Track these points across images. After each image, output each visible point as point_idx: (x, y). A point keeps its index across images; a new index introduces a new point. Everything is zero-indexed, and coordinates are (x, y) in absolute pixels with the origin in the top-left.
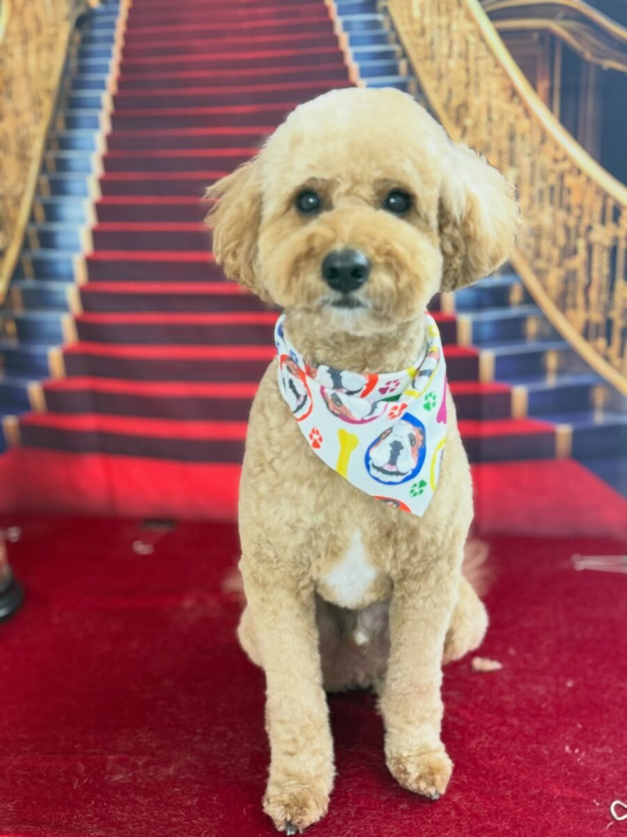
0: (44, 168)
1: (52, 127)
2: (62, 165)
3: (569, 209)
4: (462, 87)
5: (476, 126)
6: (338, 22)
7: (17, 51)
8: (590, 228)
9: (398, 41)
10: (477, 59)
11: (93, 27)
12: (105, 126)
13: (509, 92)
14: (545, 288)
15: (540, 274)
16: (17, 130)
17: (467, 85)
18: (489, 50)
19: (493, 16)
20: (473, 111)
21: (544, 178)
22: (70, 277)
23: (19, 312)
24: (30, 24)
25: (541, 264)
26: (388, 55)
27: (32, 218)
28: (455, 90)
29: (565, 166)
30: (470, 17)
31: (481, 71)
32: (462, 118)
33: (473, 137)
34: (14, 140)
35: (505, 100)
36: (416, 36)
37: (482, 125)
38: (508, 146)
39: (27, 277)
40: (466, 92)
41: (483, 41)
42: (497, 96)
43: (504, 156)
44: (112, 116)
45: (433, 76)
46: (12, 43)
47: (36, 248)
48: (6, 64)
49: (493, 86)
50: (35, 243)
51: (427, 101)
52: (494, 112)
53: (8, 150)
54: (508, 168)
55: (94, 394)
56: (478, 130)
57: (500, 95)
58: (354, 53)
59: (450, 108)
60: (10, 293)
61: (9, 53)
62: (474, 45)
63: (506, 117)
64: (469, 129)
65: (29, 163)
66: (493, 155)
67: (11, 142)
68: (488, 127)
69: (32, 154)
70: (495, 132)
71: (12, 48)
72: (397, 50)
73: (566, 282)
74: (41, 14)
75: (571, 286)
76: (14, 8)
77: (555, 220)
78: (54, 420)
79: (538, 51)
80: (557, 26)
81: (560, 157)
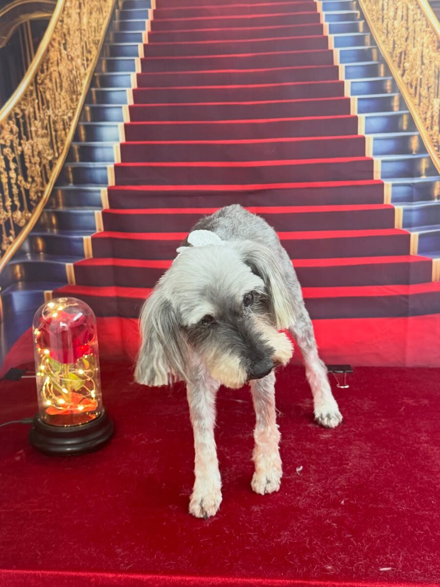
0: (88, 100)
1: (97, 69)
2: (103, 97)
4: (404, 39)
5: (412, 67)
7: (74, 12)
9: (358, 7)
10: (414, 20)
12: (138, 69)
16: (71, 71)
17: (407, 39)
20: (411, 57)
22: (105, 182)
23: (61, 209)
27: (76, 137)
28: (398, 42)
31: (418, 29)
32: (402, 62)
33: (410, 75)
34: (67, 79)
35: (433, 50)
36: (371, 4)
37: (417, 67)
38: (435, 83)
39: (68, 182)
40: (406, 44)
41: (419, 8)
42: (428, 47)
43: (432, 90)
44: (142, 60)
45: (383, 32)
46: (71, 7)
47: (78, 160)
48: (65, 22)
49: (425, 40)
50: (77, 156)
51: (378, 49)
52: (426, 58)
53: (61, 86)
54: (434, 98)
55: (115, 268)
56: (414, 71)
57: (430, 46)
58: (326, 15)
59: (394, 55)
60: (54, 192)
61: (68, 14)
62: (413, 10)
63: (434, 61)
64: (407, 70)
65: (79, 97)
66: (424, 89)
67: (64, 80)
68: (421, 68)
69: (82, 89)
70: (426, 72)
71: (70, 11)
72: (357, 14)
78: (82, 291)
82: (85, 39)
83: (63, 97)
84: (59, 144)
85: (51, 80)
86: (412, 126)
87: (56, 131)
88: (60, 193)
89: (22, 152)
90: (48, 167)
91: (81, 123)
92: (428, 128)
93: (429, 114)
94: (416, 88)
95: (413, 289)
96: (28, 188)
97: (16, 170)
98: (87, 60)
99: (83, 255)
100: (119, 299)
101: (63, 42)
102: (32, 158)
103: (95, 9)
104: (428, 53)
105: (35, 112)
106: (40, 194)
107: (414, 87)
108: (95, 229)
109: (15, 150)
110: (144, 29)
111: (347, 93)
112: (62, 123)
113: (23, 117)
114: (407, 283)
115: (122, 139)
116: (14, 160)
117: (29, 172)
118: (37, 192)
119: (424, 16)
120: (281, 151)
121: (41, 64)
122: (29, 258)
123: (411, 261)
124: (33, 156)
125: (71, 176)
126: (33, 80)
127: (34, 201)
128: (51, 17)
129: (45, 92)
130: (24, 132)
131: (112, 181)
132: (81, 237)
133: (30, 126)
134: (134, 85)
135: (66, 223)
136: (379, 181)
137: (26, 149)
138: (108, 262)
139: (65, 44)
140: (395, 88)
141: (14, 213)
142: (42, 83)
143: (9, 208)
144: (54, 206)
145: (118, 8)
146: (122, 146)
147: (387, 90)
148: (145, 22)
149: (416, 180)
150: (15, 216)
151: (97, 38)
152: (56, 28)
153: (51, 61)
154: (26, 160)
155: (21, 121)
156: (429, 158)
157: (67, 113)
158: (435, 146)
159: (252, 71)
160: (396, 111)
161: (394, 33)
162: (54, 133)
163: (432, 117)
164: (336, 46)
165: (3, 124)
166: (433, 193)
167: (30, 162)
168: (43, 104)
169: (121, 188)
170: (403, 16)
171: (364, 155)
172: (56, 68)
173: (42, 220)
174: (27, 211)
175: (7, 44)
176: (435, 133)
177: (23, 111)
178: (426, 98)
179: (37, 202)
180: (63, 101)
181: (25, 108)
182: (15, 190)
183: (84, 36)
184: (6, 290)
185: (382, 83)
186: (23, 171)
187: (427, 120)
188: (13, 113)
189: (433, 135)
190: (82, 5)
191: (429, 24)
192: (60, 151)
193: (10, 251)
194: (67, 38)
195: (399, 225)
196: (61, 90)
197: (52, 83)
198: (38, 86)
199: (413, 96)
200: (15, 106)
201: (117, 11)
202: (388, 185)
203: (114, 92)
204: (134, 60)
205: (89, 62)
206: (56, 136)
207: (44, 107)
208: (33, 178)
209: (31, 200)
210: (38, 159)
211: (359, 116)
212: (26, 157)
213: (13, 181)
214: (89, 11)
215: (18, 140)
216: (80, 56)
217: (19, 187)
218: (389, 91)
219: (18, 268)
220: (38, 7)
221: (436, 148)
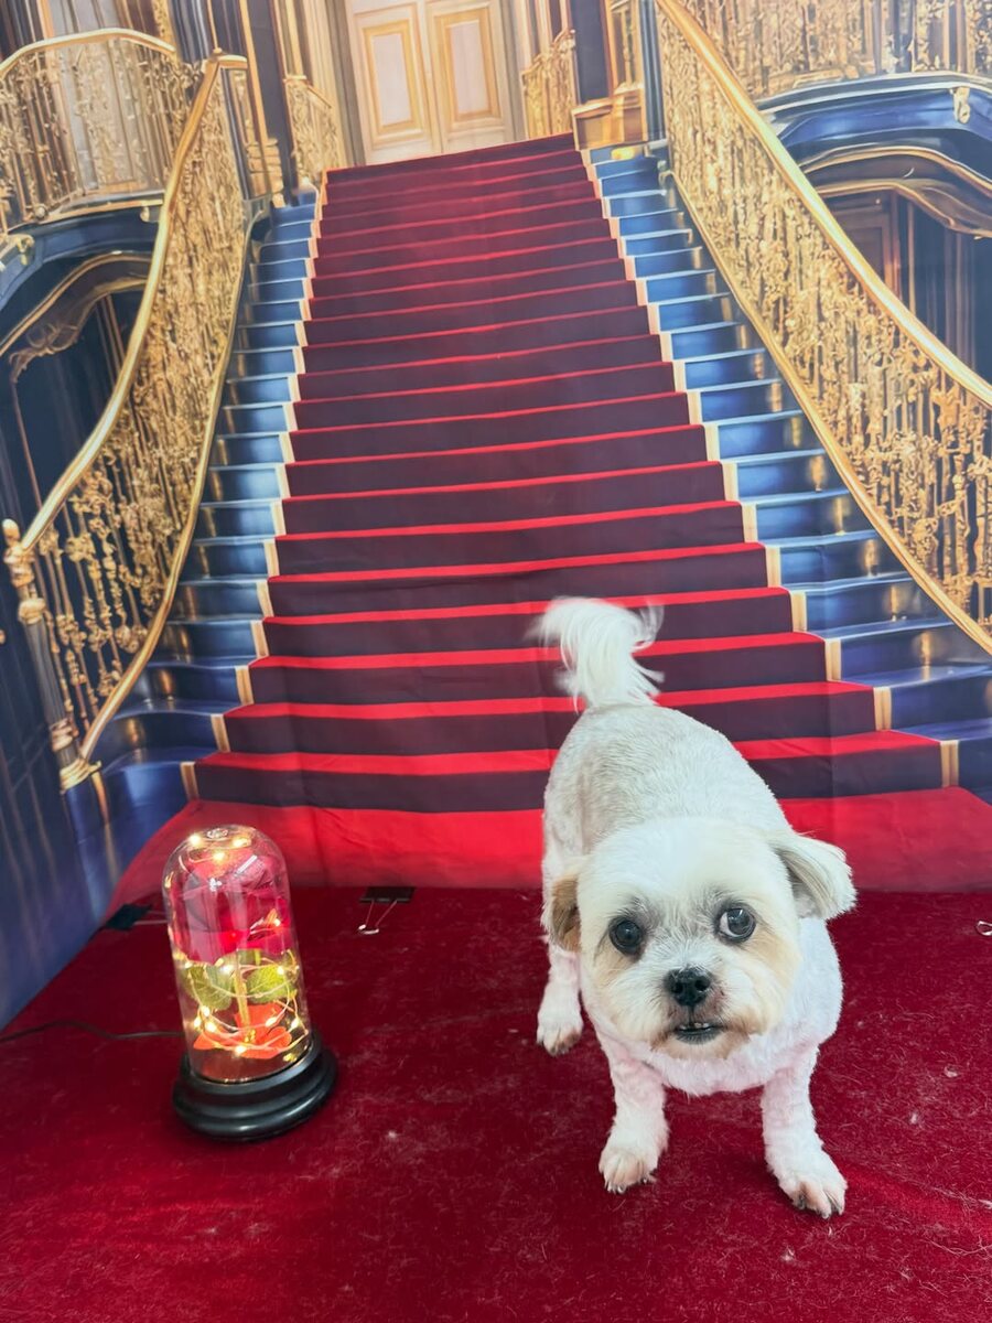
0: (220, 426)
1: (230, 372)
2: (246, 421)
3: (938, 437)
4: (782, 274)
5: (801, 328)
6: (606, 202)
7: (181, 274)
8: (969, 459)
9: (689, 222)
10: (799, 238)
11: (276, 237)
12: (300, 367)
13: (847, 280)
14: (910, 545)
15: (899, 524)
16: (186, 378)
17: (786, 274)
18: (814, 223)
19: (816, 179)
20: (797, 308)
21: (901, 393)
22: (262, 570)
23: (194, 619)
24: (196, 237)
25: (904, 511)
26: (675, 242)
27: (207, 494)
28: (770, 282)
29: (930, 375)
30: (786, 184)
31: (806, 253)
32: (781, 319)
33: (797, 343)
34: (182, 393)
35: (841, 291)
36: (712, 213)
37: (810, 327)
38: (849, 352)
39: (202, 572)
40: (785, 284)
41: (807, 212)
42: (829, 286)
43: (843, 368)
44: (304, 349)
45: (739, 265)
46: (175, 266)
47: (214, 533)
48: (169, 293)
49: (822, 274)
50: (212, 526)
51: (732, 297)
52: (827, 307)
53: (174, 406)
54: (850, 382)
55: (295, 720)
56: (805, 334)
57: (834, 285)
58: (628, 242)
59: (764, 306)
60: (179, 592)
61: (172, 277)
62: (794, 219)
63: (843, 313)
64: (792, 333)
65: (205, 423)
66: (828, 367)
67: (177, 394)
68: (819, 328)
69: (208, 409)
70: (829, 335)
71: (175, 272)
72: (687, 234)
73: (939, 535)
74: (210, 225)
75: (948, 541)
76: (175, 219)
77: (919, 450)
78: (243, 762)
79: (883, 220)
80: (906, 187)
81: (922, 363)
82: (205, 320)
83: (178, 424)
84: (181, 507)
85: (156, 396)
86: (810, 437)
87: (173, 484)
88: (189, 594)
89: (123, 524)
90: (166, 549)
91: (213, 469)
92: (841, 439)
93: (842, 413)
94: (812, 365)
95: (838, 746)
96: (138, 586)
97: (115, 555)
98: (213, 357)
99: (236, 699)
100: (306, 775)
101: (170, 328)
102: (139, 534)
103: (216, 265)
104: (832, 297)
105: (135, 454)
106: (158, 596)
107: (807, 365)
108: (254, 653)
109: (110, 521)
110: (301, 295)
111: (680, 384)
112: (181, 471)
113: (118, 463)
114: (825, 733)
115: (285, 493)
116: (110, 539)
117: (136, 559)
118: (152, 593)
119: (817, 228)
120: (566, 500)
121: (137, 370)
122: (150, 706)
123: (831, 691)
124: (141, 530)
125: (205, 562)
126: (128, 398)
127: (150, 608)
128: (144, 286)
129: (148, 418)
130: (121, 489)
131: (273, 568)
132: (231, 667)
133: (131, 478)
134: (295, 396)
135: (205, 644)
136: (756, 544)
137: (127, 518)
138: (282, 709)
139: (172, 332)
140: (771, 367)
141: (117, 630)
142: (143, 402)
143: (107, 622)
144: (182, 616)
145: (253, 261)
146: (285, 504)
147: (756, 374)
148: (301, 282)
149: (826, 540)
150: (119, 636)
151: (224, 317)
152: (155, 304)
153: (153, 363)
154: (130, 538)
155: (115, 470)
156: (850, 496)
157: (189, 452)
158: (859, 473)
159: (499, 356)
160: (777, 411)
161: (761, 264)
162: (170, 489)
163: (849, 419)
164: (651, 299)
165: (85, 477)
166: (864, 561)
167: (137, 541)
168: (148, 440)
169: (289, 578)
170: (775, 231)
171: (722, 496)
172: (160, 375)
173: (166, 641)
174: (140, 626)
175: (79, 338)
176: (857, 449)
177: (116, 452)
178: (835, 383)
179: (155, 609)
180: (179, 432)
181: (119, 447)
182: (116, 591)
183: (203, 314)
184: (111, 766)
185: (745, 361)
186: (127, 556)
187: (839, 425)
188: (100, 457)
189: (854, 452)
190: (194, 260)
191: (827, 242)
192: (184, 519)
193: (116, 698)
194: (176, 321)
195: (800, 624)
196: (175, 413)
197: (158, 401)
198: (137, 408)
199: (808, 381)
200: (103, 446)
201: (251, 265)
202: (773, 551)
203: (263, 411)
204: (291, 351)
205: (216, 361)
206: (174, 493)
207: (150, 444)
208: (144, 567)
209: (145, 606)
210: (149, 534)
211: (706, 425)
212: (130, 532)
213: (111, 576)
214: (206, 271)
215: (113, 504)
216: (200, 351)
217: (121, 585)
218: (759, 376)
219: (132, 725)
220: (122, 270)
221: (862, 478)
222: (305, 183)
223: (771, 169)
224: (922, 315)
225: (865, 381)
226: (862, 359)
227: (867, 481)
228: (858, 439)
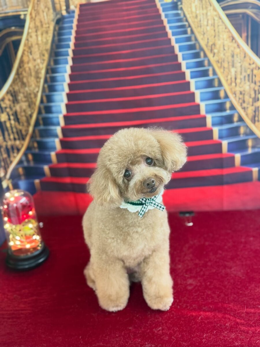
0: (46, 81)
1: (49, 64)
2: (53, 79)
3: (255, 83)
4: (213, 37)
5: (219, 52)
6: (163, 15)
7: (34, 35)
9: (187, 21)
10: (218, 26)
11: (63, 23)
12: (70, 63)
13: (231, 38)
14: (247, 115)
15: (244, 108)
16: (35, 66)
17: (215, 36)
18: (223, 22)
19: (224, 9)
20: (217, 46)
21: (246, 71)
22: (58, 124)
23: (38, 139)
24: (38, 24)
25: (245, 105)
26: (183, 26)
27: (42, 101)
28: (210, 39)
29: (254, 66)
30: (215, 10)
31: (220, 31)
32: (213, 49)
33: (217, 56)
34: (33, 71)
35: (230, 41)
36: (194, 18)
38: (232, 59)
39: (40, 125)
40: (214, 39)
41: (221, 19)
42: (226, 40)
43: (230, 64)
44: (72, 57)
45: (201, 34)
46: (32, 32)
47: (44, 113)
48: (30, 40)
49: (225, 37)
50: (43, 111)
51: (199, 43)
52: (226, 46)
53: (31, 75)
54: (232, 68)
56: (219, 54)
57: (228, 40)
58: (169, 26)
59: (208, 46)
60: (34, 131)
61: (31, 36)
62: (217, 20)
63: (230, 48)
64: (216, 53)
65: (41, 80)
66: (226, 64)
68: (224, 52)
69: (42, 76)
70: (226, 54)
71: (32, 34)
72: (186, 24)
73: (255, 112)
74: (43, 20)
75: (257, 113)
76: (31, 18)
77: (250, 88)
78: (54, 180)
79: (242, 22)
80: (249, 12)
81: (252, 62)
82: (41, 49)
84: (33, 105)
85: (25, 72)
86: (220, 84)
87: (31, 98)
88: (37, 131)
90: (29, 118)
91: (44, 94)
92: (229, 84)
93: (229, 77)
94: (221, 63)
95: (226, 171)
96: (21, 129)
97: (14, 120)
101: (30, 51)
102: (21, 113)
103: (44, 32)
104: (227, 44)
106: (27, 132)
109: (12, 109)
110: (71, 41)
111: (184, 68)
112: (33, 94)
113: (14, 92)
114: (222, 168)
115: (66, 101)
116: (13, 115)
117: (20, 121)
118: (25, 131)
121: (20, 64)
122: (25, 164)
123: (224, 157)
125: (41, 122)
126: (17, 73)
128: (21, 38)
129: (23, 79)
130: (15, 100)
131: (62, 124)
132: (49, 153)
133: (18, 97)
134: (69, 71)
135: (42, 146)
136: (204, 115)
137: (17, 109)
138: (65, 165)
140: (210, 64)
142: (21, 74)
143: (12, 139)
144: (35, 138)
147: (205, 66)
148: (71, 37)
149: (224, 114)
150: (16, 143)
151: (47, 48)
152: (25, 44)
153: (25, 62)
154: (18, 115)
155: (13, 94)
156: (231, 101)
157: (36, 89)
160: (211, 76)
161: (207, 34)
163: (231, 78)
164: (176, 43)
165: (4, 96)
166: (234, 119)
167: (20, 115)
169: (68, 127)
170: (212, 24)
171: (194, 102)
172: (27, 65)
173: (30, 145)
174: (22, 140)
175: (2, 54)
177: (14, 89)
178: (227, 68)
179: (26, 135)
180: (33, 83)
181: (15, 87)
182: (14, 130)
183: (40, 47)
184: (15, 181)
185: (202, 62)
186: (17, 119)
187: (228, 80)
188: (9, 90)
189: (232, 88)
190: (37, 30)
191: (226, 27)
192: (34, 109)
193: (15, 162)
194: (32, 49)
195: (216, 138)
196: (31, 77)
198: (19, 75)
199: (220, 68)
200: (9, 87)
201: (55, 32)
202: (209, 117)
203: (59, 76)
204: (68, 58)
205: (44, 61)
206: (31, 101)
208: (23, 123)
209: (23, 135)
210: (24, 113)
211: (191, 80)
212: (18, 113)
213: (13, 126)
214: (41, 34)
215: (13, 104)
216: (39, 58)
217: (16, 128)
218: (207, 66)
219: (20, 169)
220: (15, 33)
221: (234, 95)
222: (72, 7)
223: (211, 5)
224: (252, 49)
225: (236, 68)
226: (235, 61)
227: (236, 96)
228: (234, 84)
